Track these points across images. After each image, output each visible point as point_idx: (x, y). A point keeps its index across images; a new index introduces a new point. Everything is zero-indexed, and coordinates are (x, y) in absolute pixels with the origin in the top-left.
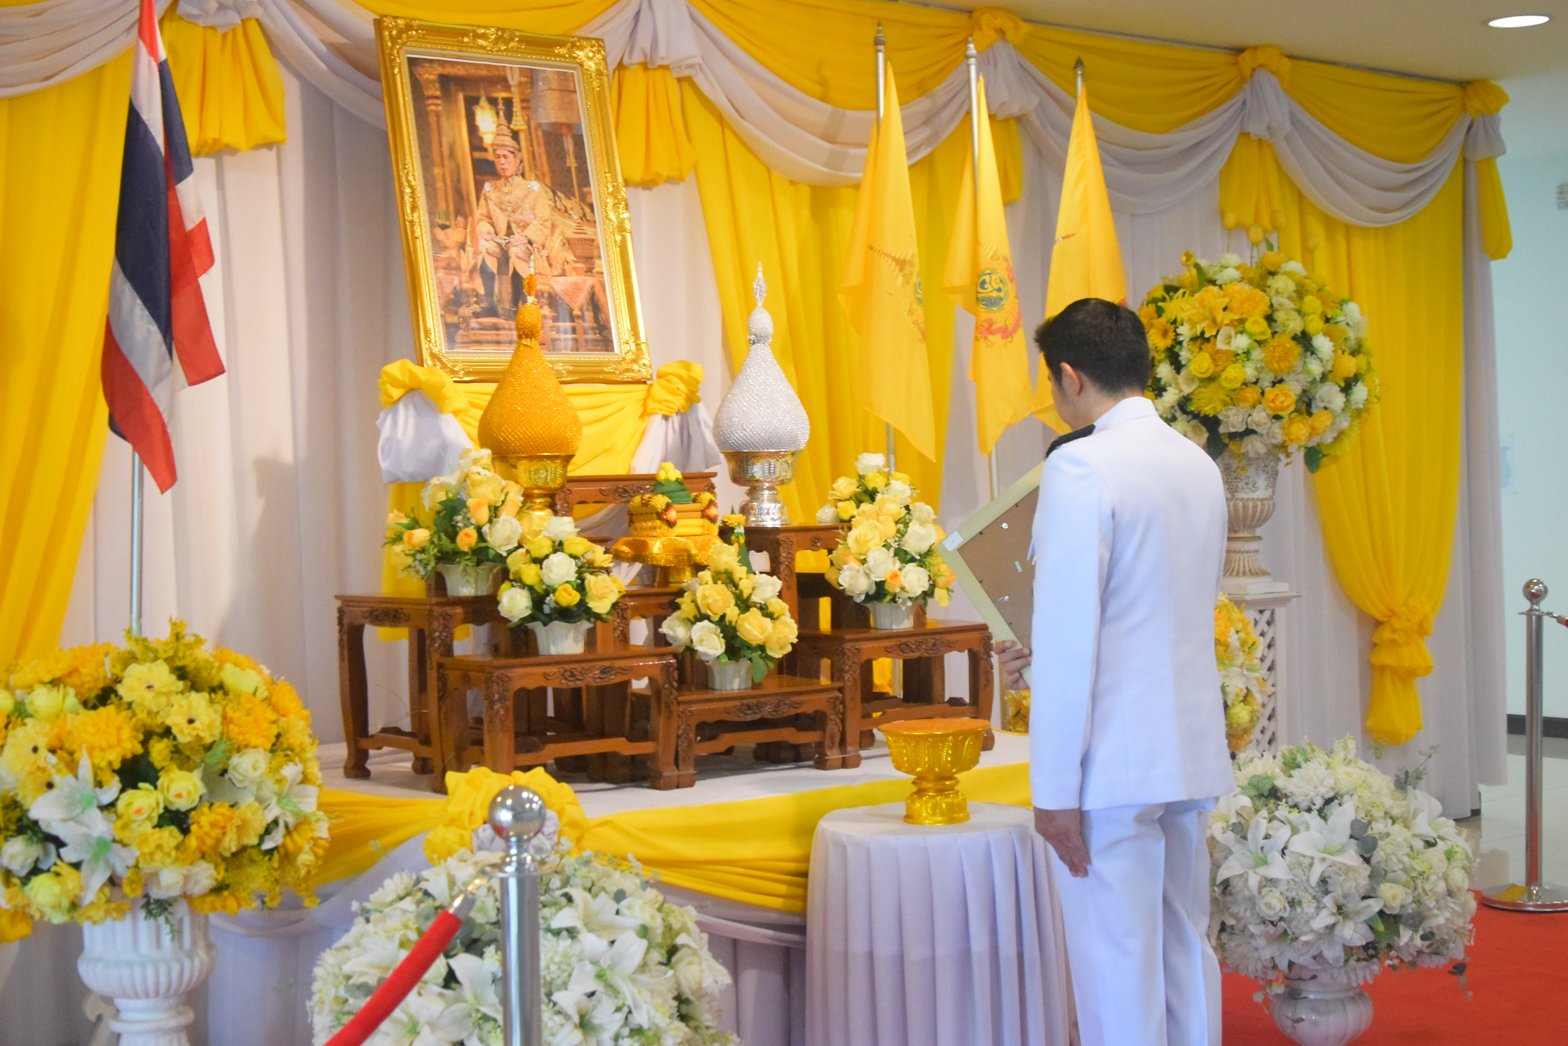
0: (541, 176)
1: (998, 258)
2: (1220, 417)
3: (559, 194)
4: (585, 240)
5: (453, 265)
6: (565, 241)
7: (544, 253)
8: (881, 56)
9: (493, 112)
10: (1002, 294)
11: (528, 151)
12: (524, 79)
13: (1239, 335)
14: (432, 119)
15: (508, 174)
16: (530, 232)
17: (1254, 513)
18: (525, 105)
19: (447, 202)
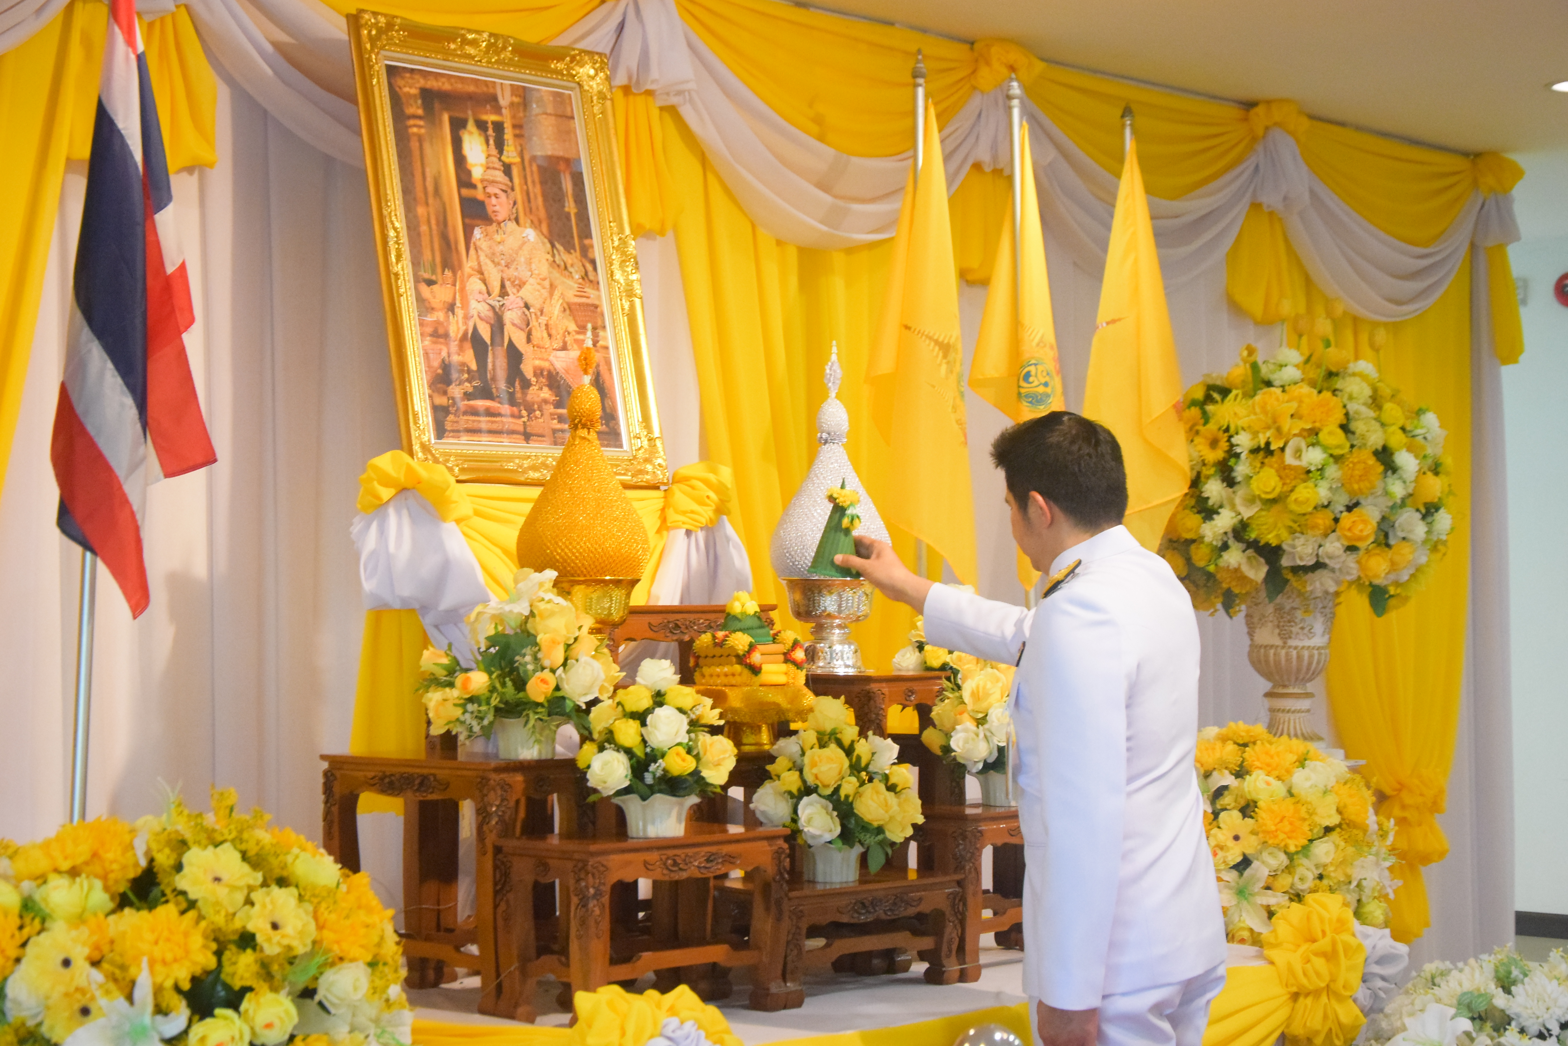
0: (536, 222)
1: (1045, 346)
2: (1285, 547)
3: (558, 245)
4: (588, 305)
5: (441, 331)
6: (566, 307)
7: (543, 320)
8: (920, 91)
9: (482, 140)
10: (1048, 390)
11: (521, 189)
12: (516, 100)
13: (1310, 448)
14: (414, 145)
15: (500, 218)
16: (526, 293)
17: (1310, 664)
18: (517, 132)
19: (432, 250)
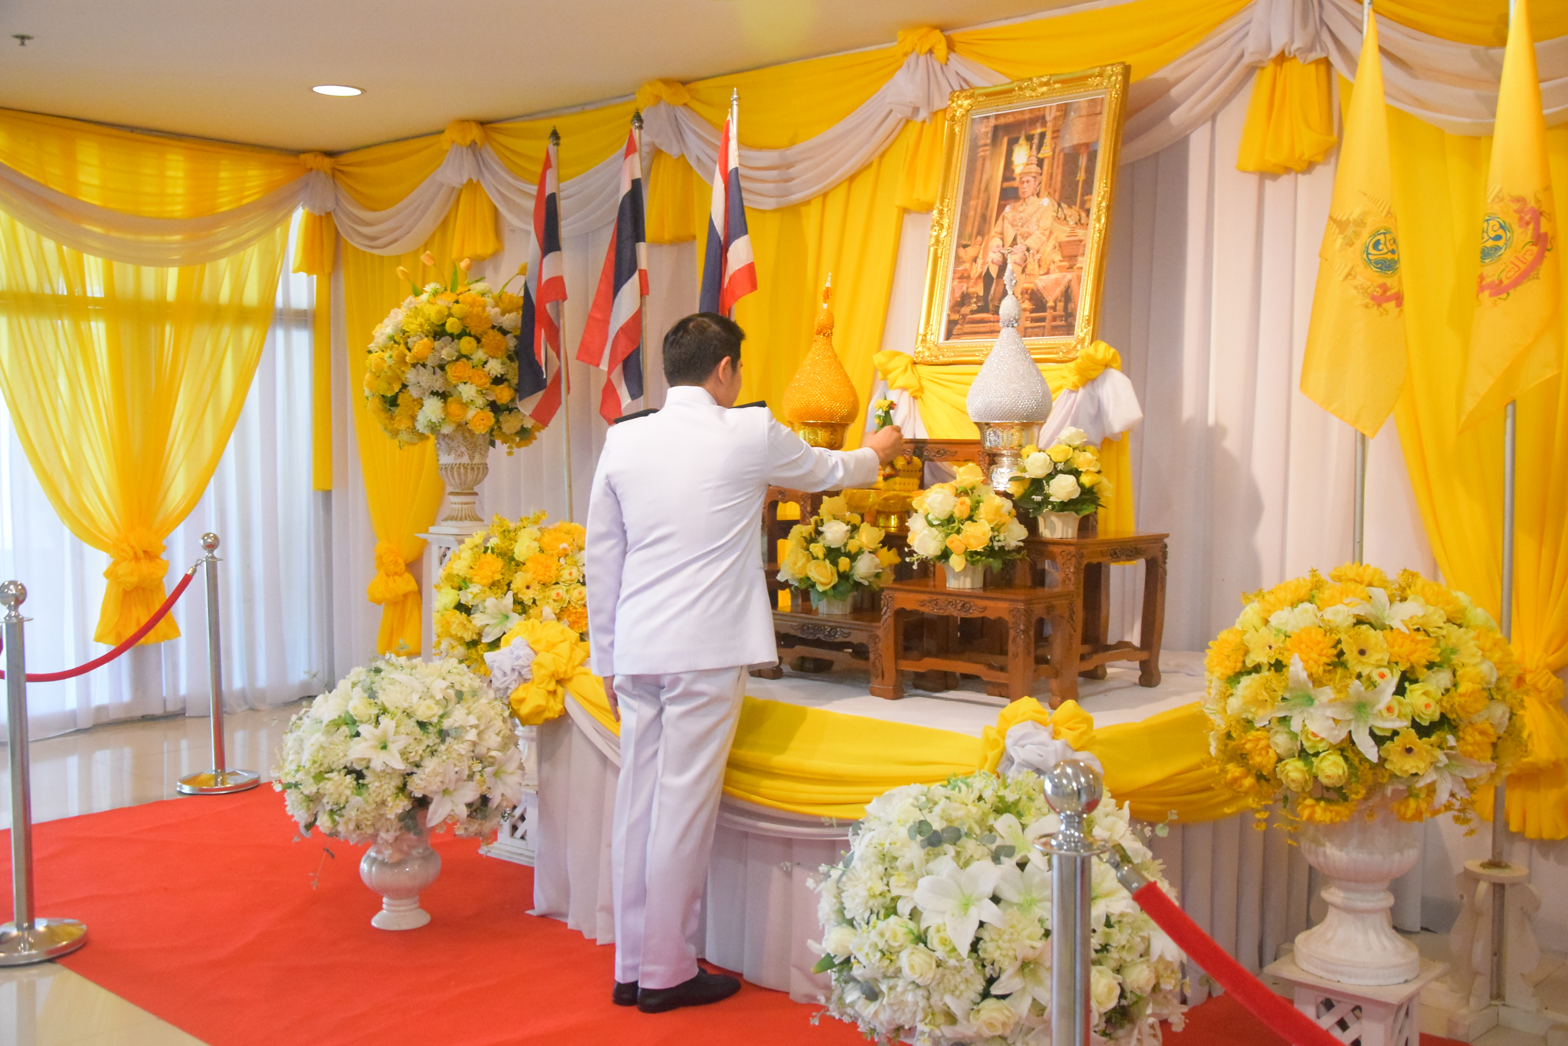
3: (1063, 205)
4: (1075, 241)
6: (1057, 244)
9: (1028, 147)
12: (1058, 114)
14: (979, 163)
15: (1026, 196)
16: (1030, 242)
18: (1055, 135)
19: (973, 228)
